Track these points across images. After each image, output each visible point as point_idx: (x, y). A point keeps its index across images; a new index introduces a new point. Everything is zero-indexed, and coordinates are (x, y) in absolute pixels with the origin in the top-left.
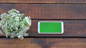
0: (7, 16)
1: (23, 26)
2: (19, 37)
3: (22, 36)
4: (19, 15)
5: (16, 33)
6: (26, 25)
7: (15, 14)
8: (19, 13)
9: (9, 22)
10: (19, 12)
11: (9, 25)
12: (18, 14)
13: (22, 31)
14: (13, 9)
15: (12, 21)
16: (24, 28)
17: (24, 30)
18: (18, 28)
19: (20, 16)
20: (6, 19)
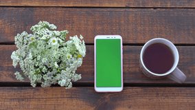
0: (30, 39)
1: (69, 57)
2: (62, 83)
3: (69, 80)
4: (58, 33)
5: (54, 76)
6: (75, 56)
7: (49, 31)
8: (56, 30)
9: (35, 51)
10: (55, 27)
11: (38, 59)
12: (55, 32)
13: (67, 69)
14: (41, 22)
15: (44, 48)
16: (72, 63)
17: (72, 66)
18: (59, 64)
19: (59, 37)
20: (28, 46)
